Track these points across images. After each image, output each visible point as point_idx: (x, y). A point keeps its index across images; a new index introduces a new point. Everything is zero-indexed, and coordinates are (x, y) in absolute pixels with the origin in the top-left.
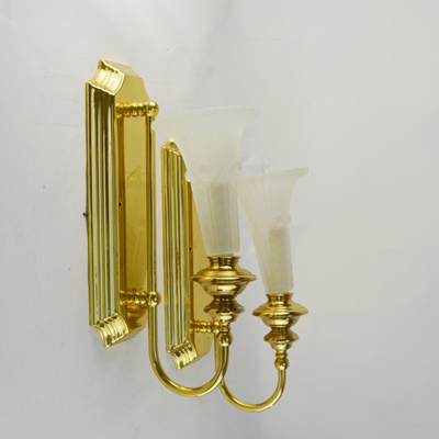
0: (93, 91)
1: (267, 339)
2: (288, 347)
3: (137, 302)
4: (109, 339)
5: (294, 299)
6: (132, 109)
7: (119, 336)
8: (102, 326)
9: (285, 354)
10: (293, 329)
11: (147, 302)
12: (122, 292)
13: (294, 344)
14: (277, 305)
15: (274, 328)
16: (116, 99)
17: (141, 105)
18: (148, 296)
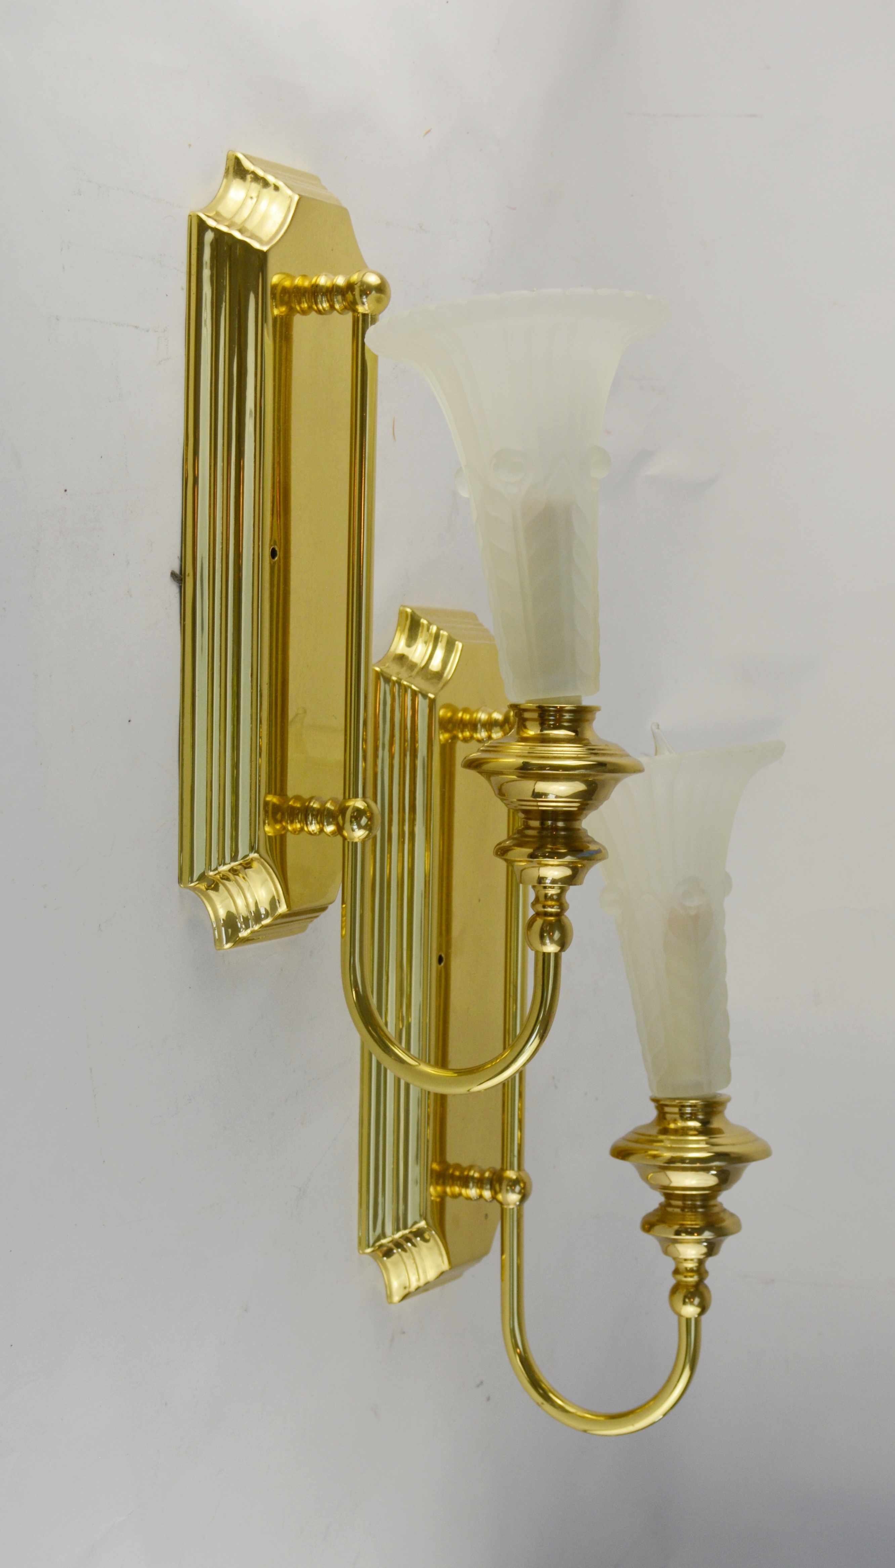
0: (209, 236)
1: (649, 1225)
2: (712, 1249)
3: (314, 827)
4: (231, 923)
5: (732, 1114)
6: (315, 292)
7: (258, 917)
8: (214, 886)
9: (700, 1270)
10: (726, 1199)
11: (340, 830)
12: (272, 799)
13: (728, 1244)
14: (684, 1131)
15: (669, 1194)
16: (273, 263)
17: (340, 281)
18: (343, 810)
